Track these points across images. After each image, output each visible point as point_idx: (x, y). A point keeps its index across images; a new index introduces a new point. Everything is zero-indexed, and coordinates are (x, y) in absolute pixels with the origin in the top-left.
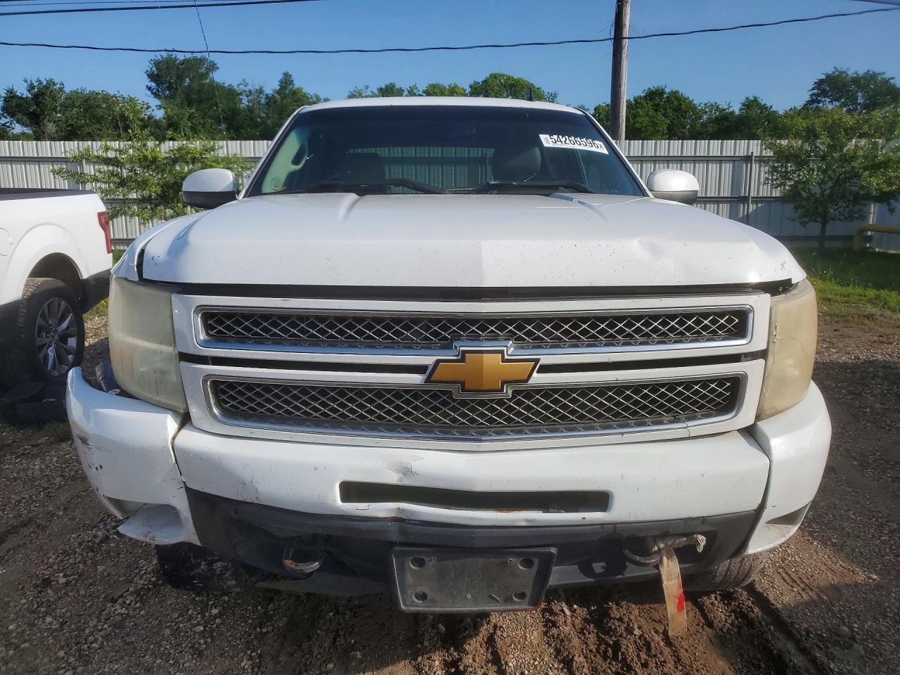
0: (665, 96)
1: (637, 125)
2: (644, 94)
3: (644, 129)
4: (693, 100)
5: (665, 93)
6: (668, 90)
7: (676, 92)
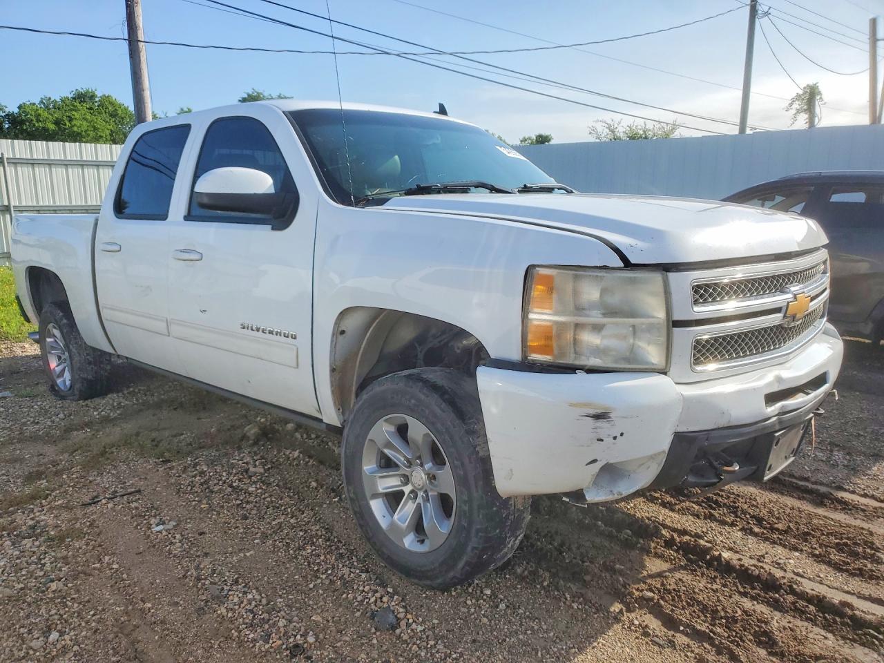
0: (97, 99)
1: (75, 129)
2: (72, 95)
3: (84, 133)
4: (128, 107)
5: (97, 97)
6: (99, 94)
7: (108, 97)
